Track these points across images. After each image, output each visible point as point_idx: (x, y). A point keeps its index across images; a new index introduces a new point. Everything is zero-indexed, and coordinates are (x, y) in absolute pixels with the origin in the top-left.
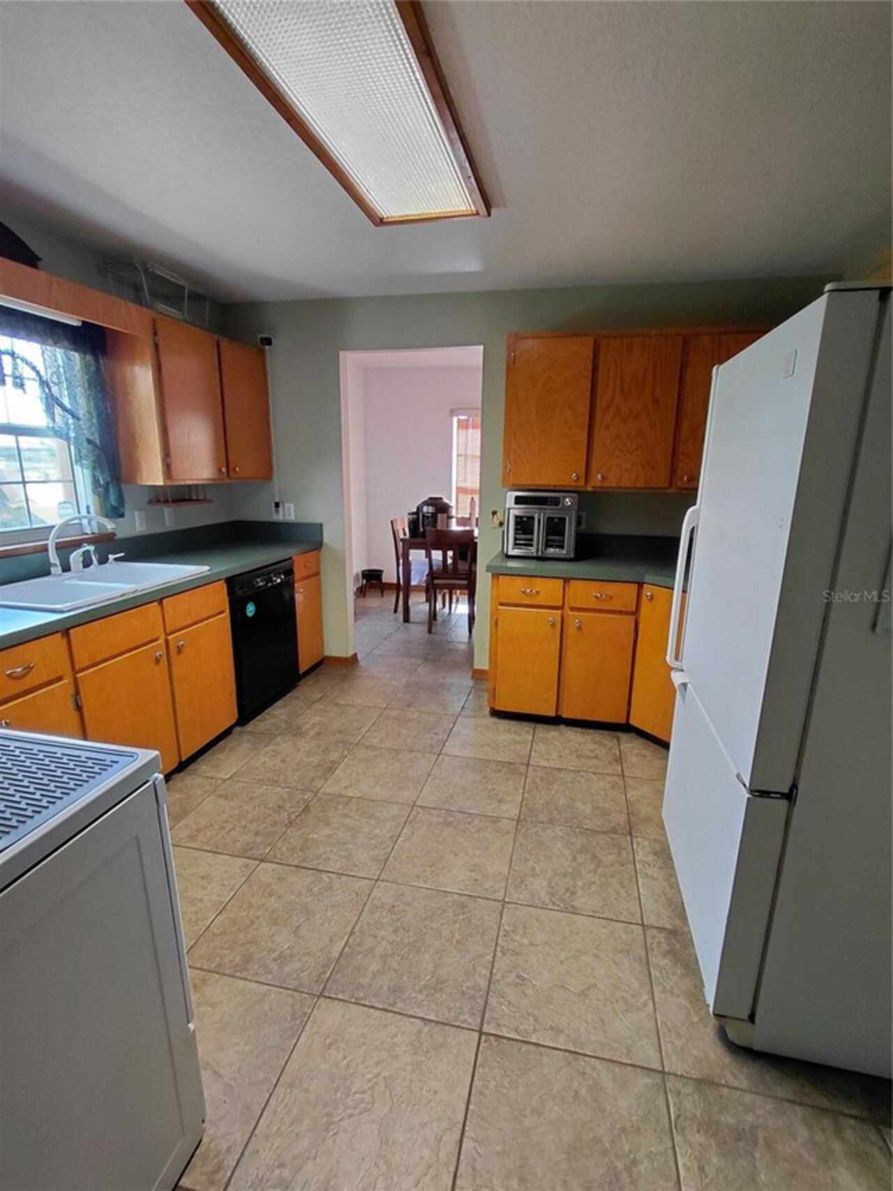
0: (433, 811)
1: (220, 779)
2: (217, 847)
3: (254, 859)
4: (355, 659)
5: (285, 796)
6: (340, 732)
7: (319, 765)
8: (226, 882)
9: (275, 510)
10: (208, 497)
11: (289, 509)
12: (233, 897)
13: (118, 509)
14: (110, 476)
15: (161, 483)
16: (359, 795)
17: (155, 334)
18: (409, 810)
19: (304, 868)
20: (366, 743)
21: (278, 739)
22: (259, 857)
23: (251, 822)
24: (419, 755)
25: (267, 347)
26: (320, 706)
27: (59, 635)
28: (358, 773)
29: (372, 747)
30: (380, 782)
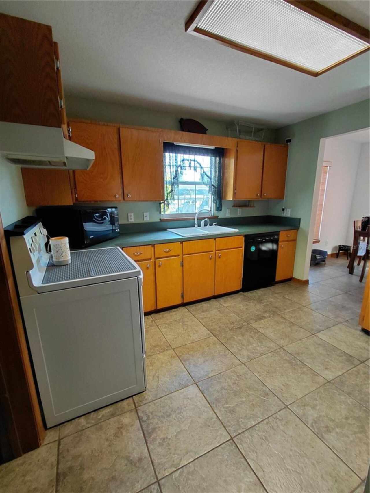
0: (288, 354)
1: (223, 306)
2: (206, 325)
3: (212, 334)
4: (306, 282)
5: (238, 320)
6: (276, 307)
7: (258, 316)
8: (200, 336)
9: (282, 211)
10: (254, 206)
11: (288, 212)
12: (199, 341)
13: (219, 208)
14: (218, 197)
15: (232, 199)
16: (263, 332)
17: (237, 147)
18: (278, 348)
19: (223, 345)
20: (283, 316)
21: (251, 301)
22: (214, 334)
23: (221, 323)
24: (302, 330)
25: (289, 143)
26: (276, 295)
27: (179, 243)
28: (270, 325)
29: (284, 319)
30: (276, 332)
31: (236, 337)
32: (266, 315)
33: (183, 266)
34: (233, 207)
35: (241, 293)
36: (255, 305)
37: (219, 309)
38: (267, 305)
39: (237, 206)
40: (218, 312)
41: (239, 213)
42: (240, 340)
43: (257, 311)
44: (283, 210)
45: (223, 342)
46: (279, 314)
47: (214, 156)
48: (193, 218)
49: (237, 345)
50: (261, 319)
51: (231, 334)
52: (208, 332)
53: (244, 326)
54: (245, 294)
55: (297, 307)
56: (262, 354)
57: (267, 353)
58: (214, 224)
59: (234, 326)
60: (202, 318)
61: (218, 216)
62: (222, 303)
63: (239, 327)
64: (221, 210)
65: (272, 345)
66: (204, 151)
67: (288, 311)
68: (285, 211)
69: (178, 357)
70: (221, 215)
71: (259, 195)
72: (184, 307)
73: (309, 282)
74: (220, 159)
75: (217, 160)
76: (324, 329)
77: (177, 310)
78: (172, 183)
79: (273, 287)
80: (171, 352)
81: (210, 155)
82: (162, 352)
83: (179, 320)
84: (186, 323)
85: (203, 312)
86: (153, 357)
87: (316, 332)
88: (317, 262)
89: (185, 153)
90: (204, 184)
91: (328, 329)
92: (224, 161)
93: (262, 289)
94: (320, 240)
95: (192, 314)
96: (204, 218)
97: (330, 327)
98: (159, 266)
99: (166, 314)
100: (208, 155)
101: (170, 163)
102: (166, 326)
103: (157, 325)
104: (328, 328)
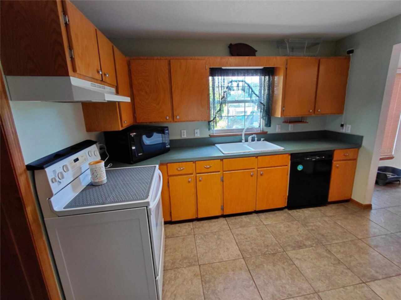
1: (263, 223)
2: (239, 243)
3: (242, 255)
4: (369, 207)
5: (274, 244)
6: (323, 235)
7: (298, 242)
8: (229, 255)
9: (341, 128)
10: (307, 121)
11: (348, 128)
12: (226, 261)
13: (268, 124)
14: (266, 114)
15: (280, 116)
16: (299, 266)
17: (287, 64)
18: (312, 292)
19: (250, 272)
20: (329, 248)
21: (295, 222)
22: (244, 256)
23: (255, 243)
24: (350, 274)
25: (351, 54)
26: (326, 219)
27: (220, 160)
28: (309, 257)
29: (329, 252)
30: (314, 269)
31: (266, 266)
32: (308, 243)
33: (223, 181)
34: (283, 122)
35: (286, 210)
36: (298, 228)
37: (258, 226)
38: (312, 230)
39: (287, 122)
40: (255, 230)
41: (291, 128)
42: (269, 270)
43: (298, 236)
44: (342, 125)
45: (250, 268)
46: (324, 244)
47: (263, 76)
48: (240, 134)
49: (263, 276)
50: (300, 247)
51: (263, 260)
52: (239, 253)
53: (278, 252)
54: (290, 212)
55: (350, 239)
56: (289, 297)
57: (296, 296)
58: (262, 139)
59: (267, 251)
60: (238, 235)
61: (267, 132)
62: (262, 220)
63: (272, 252)
64: (270, 126)
65: (305, 285)
66: (252, 71)
67: (337, 242)
68: (344, 127)
69: (201, 277)
70: (270, 131)
71: (311, 111)
72: (224, 219)
73: (373, 206)
74: (269, 78)
75: (266, 79)
76: (380, 277)
77: (217, 221)
78: (220, 103)
79: (325, 207)
80: (197, 269)
81: (259, 74)
82: (189, 266)
83: (215, 232)
84: (220, 237)
85: (241, 227)
86: (179, 270)
87: (368, 280)
88: (387, 181)
89: (233, 75)
90: (253, 102)
91: (389, 279)
92: (273, 79)
93: (311, 209)
94: (394, 156)
95: (230, 228)
96: (252, 134)
97: (390, 277)
98: (200, 181)
99: (206, 223)
100: (257, 75)
101: (219, 85)
102: (201, 237)
103: (194, 235)
104: (388, 277)
